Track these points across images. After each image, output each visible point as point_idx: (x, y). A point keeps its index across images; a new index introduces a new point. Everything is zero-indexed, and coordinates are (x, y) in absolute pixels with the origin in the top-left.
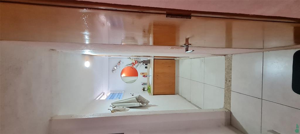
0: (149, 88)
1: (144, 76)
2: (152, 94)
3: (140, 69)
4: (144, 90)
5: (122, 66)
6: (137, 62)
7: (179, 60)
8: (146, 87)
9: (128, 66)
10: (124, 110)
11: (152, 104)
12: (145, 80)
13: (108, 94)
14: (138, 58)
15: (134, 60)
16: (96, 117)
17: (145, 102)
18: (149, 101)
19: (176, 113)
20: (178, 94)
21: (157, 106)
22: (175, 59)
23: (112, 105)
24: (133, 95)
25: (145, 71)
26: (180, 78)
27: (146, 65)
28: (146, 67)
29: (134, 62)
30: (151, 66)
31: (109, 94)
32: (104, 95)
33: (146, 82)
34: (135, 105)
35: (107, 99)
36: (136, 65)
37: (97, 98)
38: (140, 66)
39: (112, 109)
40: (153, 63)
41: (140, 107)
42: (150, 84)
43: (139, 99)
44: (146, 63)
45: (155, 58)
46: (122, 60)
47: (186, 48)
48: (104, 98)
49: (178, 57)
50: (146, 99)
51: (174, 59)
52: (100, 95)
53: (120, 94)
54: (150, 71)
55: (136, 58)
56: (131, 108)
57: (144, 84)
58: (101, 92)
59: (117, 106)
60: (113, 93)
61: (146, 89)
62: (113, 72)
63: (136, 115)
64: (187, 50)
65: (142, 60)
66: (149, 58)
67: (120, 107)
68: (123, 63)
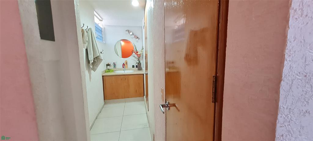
0: (111, 71)
1: (124, 65)
2: (104, 75)
3: (132, 61)
4: (108, 65)
5: (133, 41)
6: (139, 56)
7: (143, 100)
8: (112, 67)
9: (134, 47)
10: (84, 43)
11: (91, 75)
12: (119, 65)
13: (101, 24)
14: (143, 58)
15: (141, 53)
16: (75, 8)
17: (95, 67)
18: (95, 71)
19: (84, 103)
20: (105, 104)
21: (90, 81)
22: (145, 97)
23: (89, 29)
24: (101, 53)
25: (130, 65)
26: (123, 104)
27: (136, 66)
28: (133, 67)
29: (139, 54)
30: (135, 71)
31: (101, 26)
32: (100, 20)
33: (117, 67)
34: (91, 55)
35: (96, 24)
36: (136, 56)
37: (96, 12)
38: (134, 60)
39: (85, 28)
40: (139, 73)
41: (88, 61)
42: (115, 72)
43: (97, 60)
44: (139, 67)
45: (145, 75)
46: (140, 41)
47: (165, 105)
48: (96, 21)
49: (147, 100)
50: (97, 67)
51: (144, 95)
52: (99, 16)
53: (101, 38)
54: (130, 71)
55: (143, 55)
56: (87, 50)
57: (115, 65)
58: (103, 17)
59: (88, 34)
60: (103, 30)
61: (108, 67)
62: (126, 31)
63: (80, 56)
64: (163, 106)
65: (141, 62)
66: (144, 69)
67: (87, 37)
68: (137, 42)
